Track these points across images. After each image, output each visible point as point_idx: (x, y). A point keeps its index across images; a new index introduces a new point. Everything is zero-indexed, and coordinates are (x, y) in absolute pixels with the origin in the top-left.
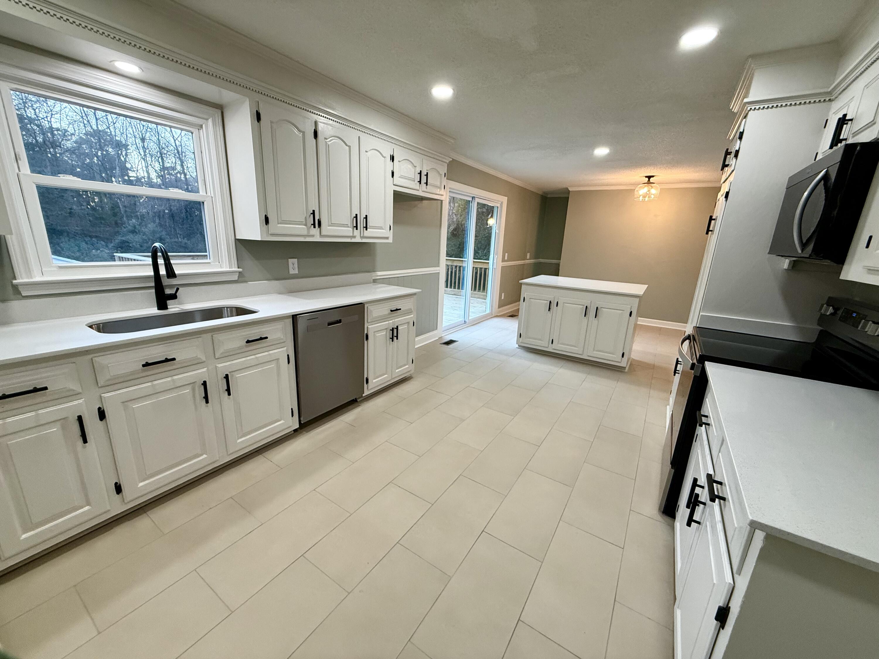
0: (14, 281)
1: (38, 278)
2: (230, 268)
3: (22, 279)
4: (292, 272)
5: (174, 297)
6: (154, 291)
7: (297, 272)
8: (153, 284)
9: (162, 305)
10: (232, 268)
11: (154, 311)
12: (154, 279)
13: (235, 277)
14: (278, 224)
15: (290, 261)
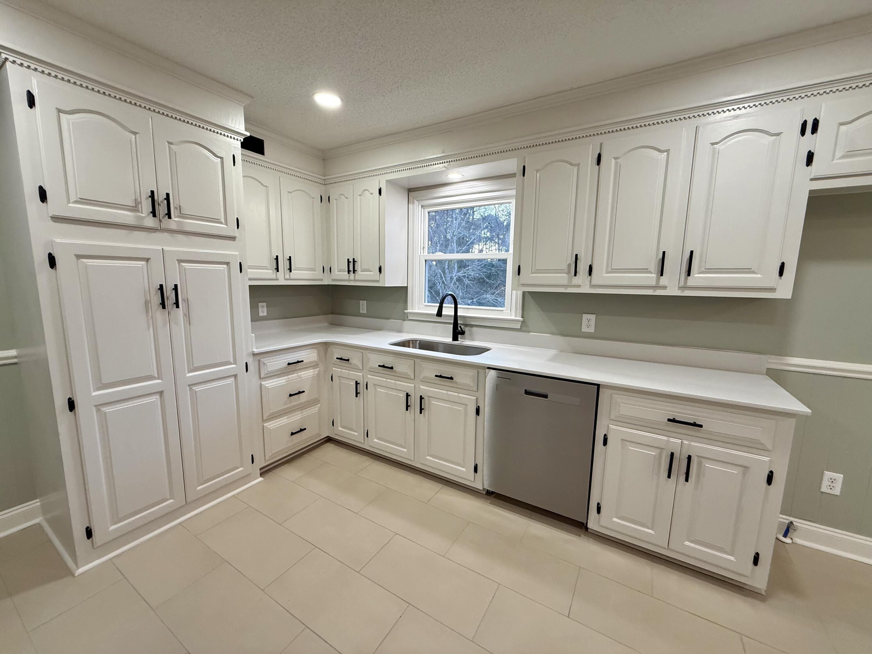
0: (405, 311)
1: (416, 311)
2: (515, 317)
3: (410, 310)
4: (584, 329)
5: (463, 333)
6: (452, 326)
7: (593, 331)
8: (452, 322)
9: (455, 338)
10: (517, 317)
11: (449, 340)
12: (453, 317)
13: (518, 326)
14: (532, 273)
15: (585, 316)
